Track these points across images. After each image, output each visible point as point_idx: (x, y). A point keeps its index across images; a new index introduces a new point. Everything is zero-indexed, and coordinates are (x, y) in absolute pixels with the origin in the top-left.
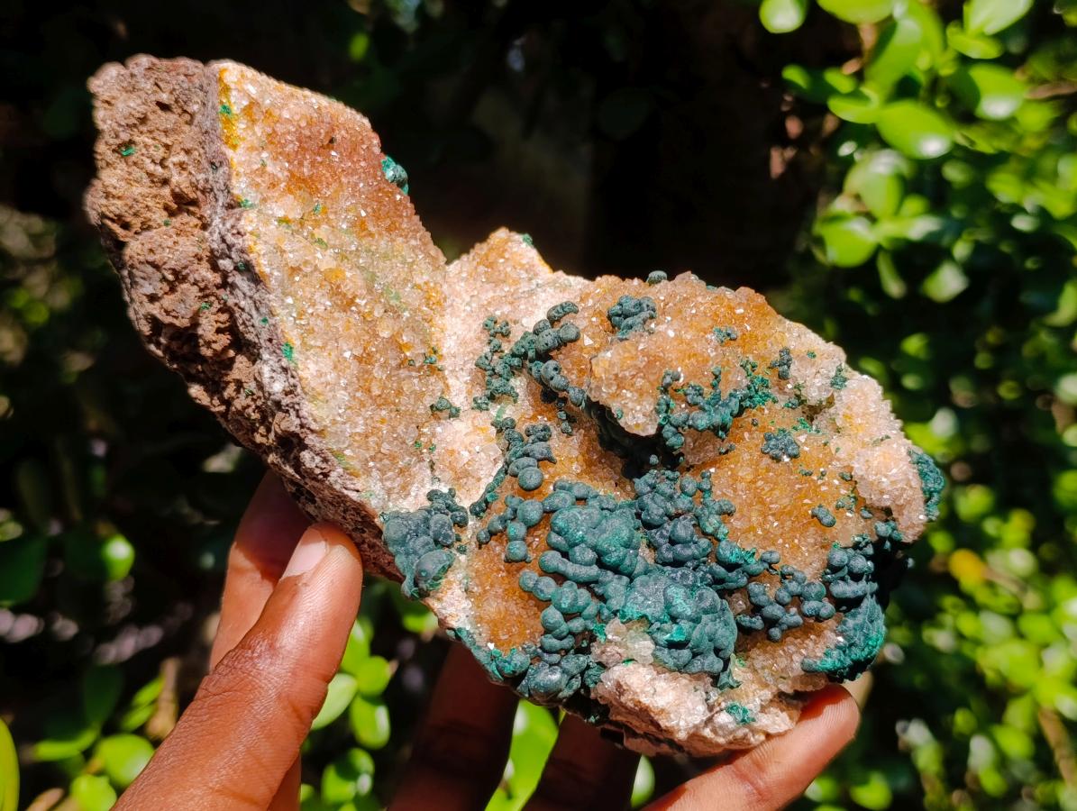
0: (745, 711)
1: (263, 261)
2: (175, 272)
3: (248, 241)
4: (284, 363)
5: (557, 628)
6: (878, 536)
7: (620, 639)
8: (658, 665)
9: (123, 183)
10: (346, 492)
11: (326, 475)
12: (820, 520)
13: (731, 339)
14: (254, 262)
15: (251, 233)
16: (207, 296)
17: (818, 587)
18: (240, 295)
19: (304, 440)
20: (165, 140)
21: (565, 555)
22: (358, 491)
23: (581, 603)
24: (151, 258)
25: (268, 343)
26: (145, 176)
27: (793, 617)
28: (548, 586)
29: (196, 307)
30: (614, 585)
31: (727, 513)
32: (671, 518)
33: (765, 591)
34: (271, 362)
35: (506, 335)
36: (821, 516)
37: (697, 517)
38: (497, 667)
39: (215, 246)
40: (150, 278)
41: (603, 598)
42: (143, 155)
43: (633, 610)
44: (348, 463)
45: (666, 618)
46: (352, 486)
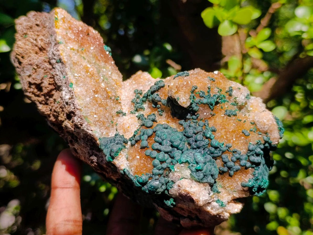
0: (222, 202)
1: (65, 58)
2: (37, 65)
3: (61, 52)
4: (70, 89)
5: (158, 165)
6: (264, 140)
7: (179, 170)
8: (192, 178)
9: (23, 44)
10: (88, 131)
11: (81, 125)
12: (244, 134)
13: (213, 81)
14: (62, 58)
15: (62, 50)
16: (47, 73)
17: (245, 156)
18: (57, 71)
19: (75, 113)
20: (37, 34)
21: (160, 144)
22: (92, 131)
23: (166, 158)
24: (30, 63)
25: (65, 84)
26: (30, 43)
27: (237, 166)
28: (155, 154)
29: (43, 76)
30: (177, 153)
31: (214, 131)
32: (196, 134)
33: (227, 157)
34: (65, 90)
35: (141, 94)
36: (245, 132)
37: (204, 133)
38: (137, 180)
39: (50, 56)
40: (29, 70)
41: (173, 158)
42: (30, 37)
43: (183, 160)
44: (89, 121)
45: (195, 162)
46: (90, 129)
